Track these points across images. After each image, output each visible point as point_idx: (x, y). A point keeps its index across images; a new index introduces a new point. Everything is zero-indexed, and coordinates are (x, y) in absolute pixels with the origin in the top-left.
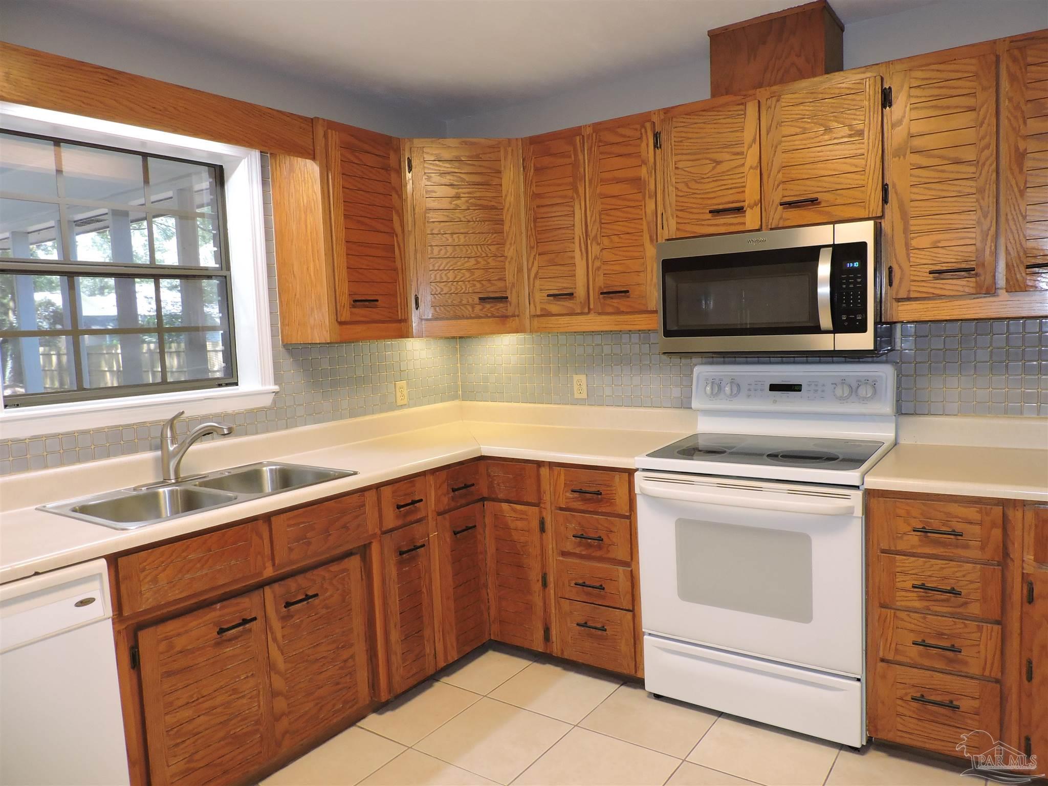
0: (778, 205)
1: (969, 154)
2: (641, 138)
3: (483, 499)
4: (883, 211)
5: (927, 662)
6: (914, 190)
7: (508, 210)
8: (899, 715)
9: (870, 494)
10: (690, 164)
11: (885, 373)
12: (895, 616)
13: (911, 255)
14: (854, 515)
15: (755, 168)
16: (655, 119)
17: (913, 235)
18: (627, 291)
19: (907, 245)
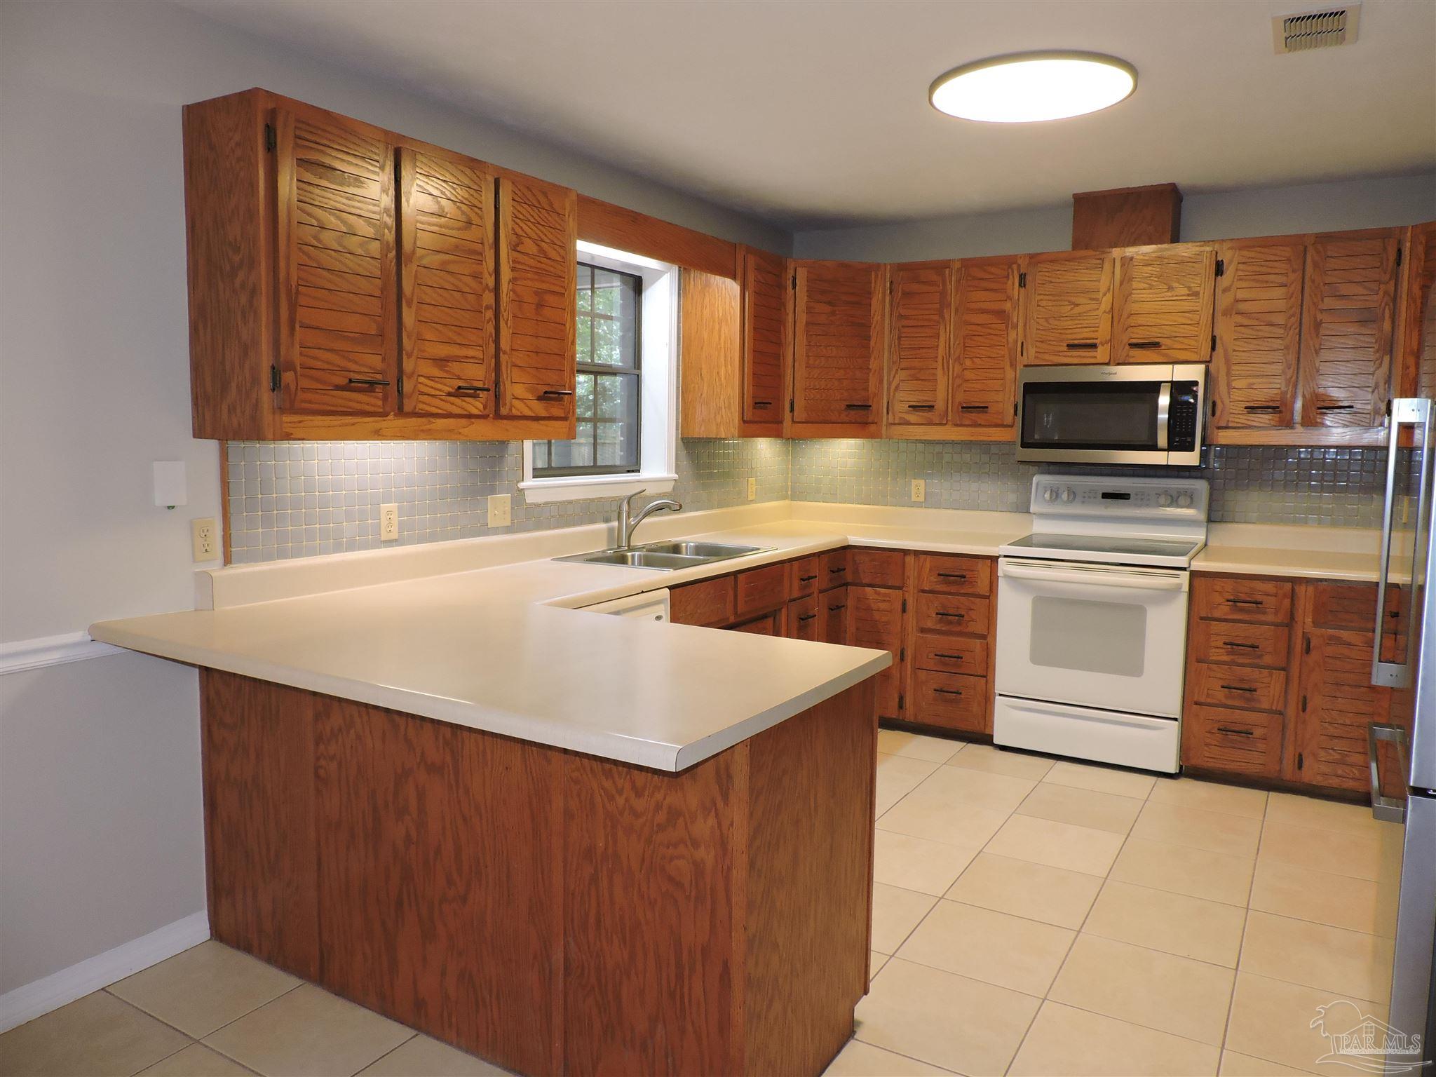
0: (1125, 345)
1: (1280, 319)
2: (1008, 277)
3: (846, 584)
4: (1211, 357)
5: (1230, 702)
6: (1237, 343)
7: (875, 327)
8: (1208, 745)
9: (1194, 575)
10: (1050, 303)
11: (1201, 486)
12: (1208, 668)
13: (1231, 393)
14: (1182, 590)
15: (1108, 313)
16: (1020, 262)
17: (1233, 378)
18: (987, 407)
19: (1229, 385)
